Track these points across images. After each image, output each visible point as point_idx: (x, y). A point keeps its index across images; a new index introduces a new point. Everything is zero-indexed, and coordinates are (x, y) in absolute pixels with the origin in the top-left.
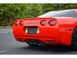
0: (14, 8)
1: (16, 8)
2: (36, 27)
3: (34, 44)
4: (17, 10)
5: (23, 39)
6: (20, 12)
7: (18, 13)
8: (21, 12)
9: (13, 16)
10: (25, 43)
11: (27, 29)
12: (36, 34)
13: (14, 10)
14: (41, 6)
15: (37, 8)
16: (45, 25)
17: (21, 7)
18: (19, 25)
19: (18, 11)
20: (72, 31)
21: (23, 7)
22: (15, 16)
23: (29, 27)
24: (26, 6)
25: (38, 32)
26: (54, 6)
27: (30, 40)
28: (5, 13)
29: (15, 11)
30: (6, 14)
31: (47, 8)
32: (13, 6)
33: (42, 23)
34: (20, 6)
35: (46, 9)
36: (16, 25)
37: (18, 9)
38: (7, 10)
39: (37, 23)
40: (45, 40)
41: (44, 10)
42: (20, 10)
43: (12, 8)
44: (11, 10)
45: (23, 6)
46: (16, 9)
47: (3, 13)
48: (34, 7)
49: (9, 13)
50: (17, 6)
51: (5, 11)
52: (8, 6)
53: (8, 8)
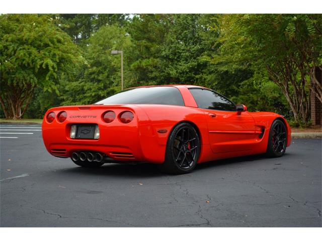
0: (33, 61)
1: (39, 62)
2: (94, 125)
3: (89, 160)
4: (44, 66)
5: (65, 150)
6: (52, 75)
7: (47, 78)
8: (54, 74)
9: (29, 85)
10: (69, 158)
11: (74, 128)
12: (93, 139)
13: (34, 68)
14: (121, 52)
15: (110, 58)
16: (112, 121)
17: (57, 57)
18: (56, 119)
19: (47, 69)
20: (165, 135)
21: (62, 60)
22: (35, 86)
23: (79, 125)
24: (72, 56)
25: (98, 135)
26: (164, 53)
27: (79, 152)
28: (5, 76)
29: (37, 70)
30: (7, 80)
31: (143, 58)
32: (30, 54)
33: (106, 116)
34: (54, 55)
35: (138, 62)
36: (50, 119)
37: (47, 66)
38: (12, 68)
39: (95, 117)
40: (110, 152)
41: (132, 66)
42: (53, 67)
43: (27, 60)
44: (23, 67)
45: (65, 55)
46: (41, 65)
48: (98, 56)
49: (17, 75)
50: (45, 54)
51: (5, 70)
52: (15, 53)
53: (16, 61)
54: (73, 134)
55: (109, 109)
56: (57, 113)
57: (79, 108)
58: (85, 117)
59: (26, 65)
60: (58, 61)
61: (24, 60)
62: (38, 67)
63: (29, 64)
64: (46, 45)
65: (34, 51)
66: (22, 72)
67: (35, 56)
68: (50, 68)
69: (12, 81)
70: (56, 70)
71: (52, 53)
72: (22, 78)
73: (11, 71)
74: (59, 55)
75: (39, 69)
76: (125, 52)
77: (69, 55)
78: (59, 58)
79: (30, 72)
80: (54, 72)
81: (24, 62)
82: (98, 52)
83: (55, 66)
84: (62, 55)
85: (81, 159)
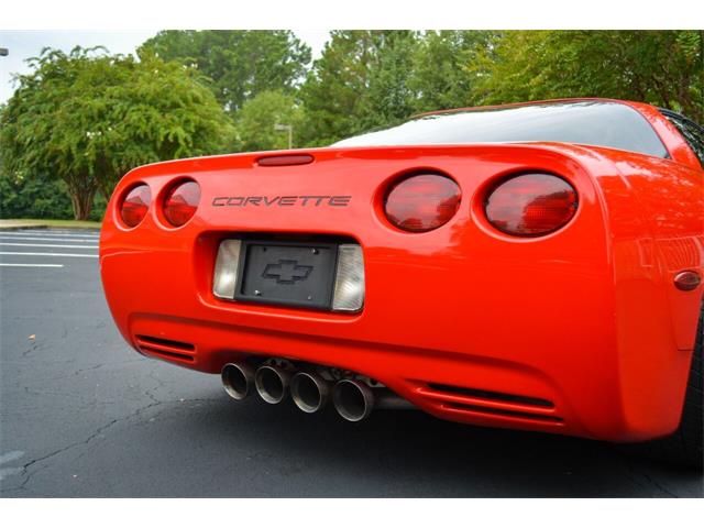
0: (152, 130)
1: (163, 132)
3: (300, 404)
4: (171, 139)
5: (190, 347)
11: (231, 254)
12: (326, 311)
13: (154, 142)
17: (193, 124)
19: (176, 144)
21: (200, 128)
23: (253, 240)
24: (216, 124)
28: (108, 153)
29: (159, 145)
30: (111, 159)
32: (148, 119)
34: (187, 122)
36: (132, 215)
37: (176, 138)
38: (119, 140)
42: (185, 140)
43: (144, 128)
44: (138, 139)
45: (205, 122)
46: (167, 136)
47: (97, 155)
48: (254, 136)
49: (127, 152)
50: (173, 120)
51: (108, 143)
52: (124, 116)
53: (125, 130)
54: (226, 280)
55: (417, 165)
56: (156, 184)
57: (258, 159)
58: (288, 200)
59: (142, 136)
60: (193, 131)
61: (138, 128)
62: (162, 139)
63: (146, 134)
64: (175, 106)
65: (155, 114)
66: (136, 147)
67: (157, 123)
68: (181, 141)
69: (119, 161)
70: (191, 145)
71: (184, 118)
72: (135, 157)
73: (117, 144)
74: (194, 121)
75: (163, 143)
76: (294, 129)
77: (212, 121)
78: (196, 127)
79: (149, 147)
80: (188, 148)
81: (138, 132)
82: (254, 129)
83: (190, 139)
84: (200, 122)
85: (264, 395)
